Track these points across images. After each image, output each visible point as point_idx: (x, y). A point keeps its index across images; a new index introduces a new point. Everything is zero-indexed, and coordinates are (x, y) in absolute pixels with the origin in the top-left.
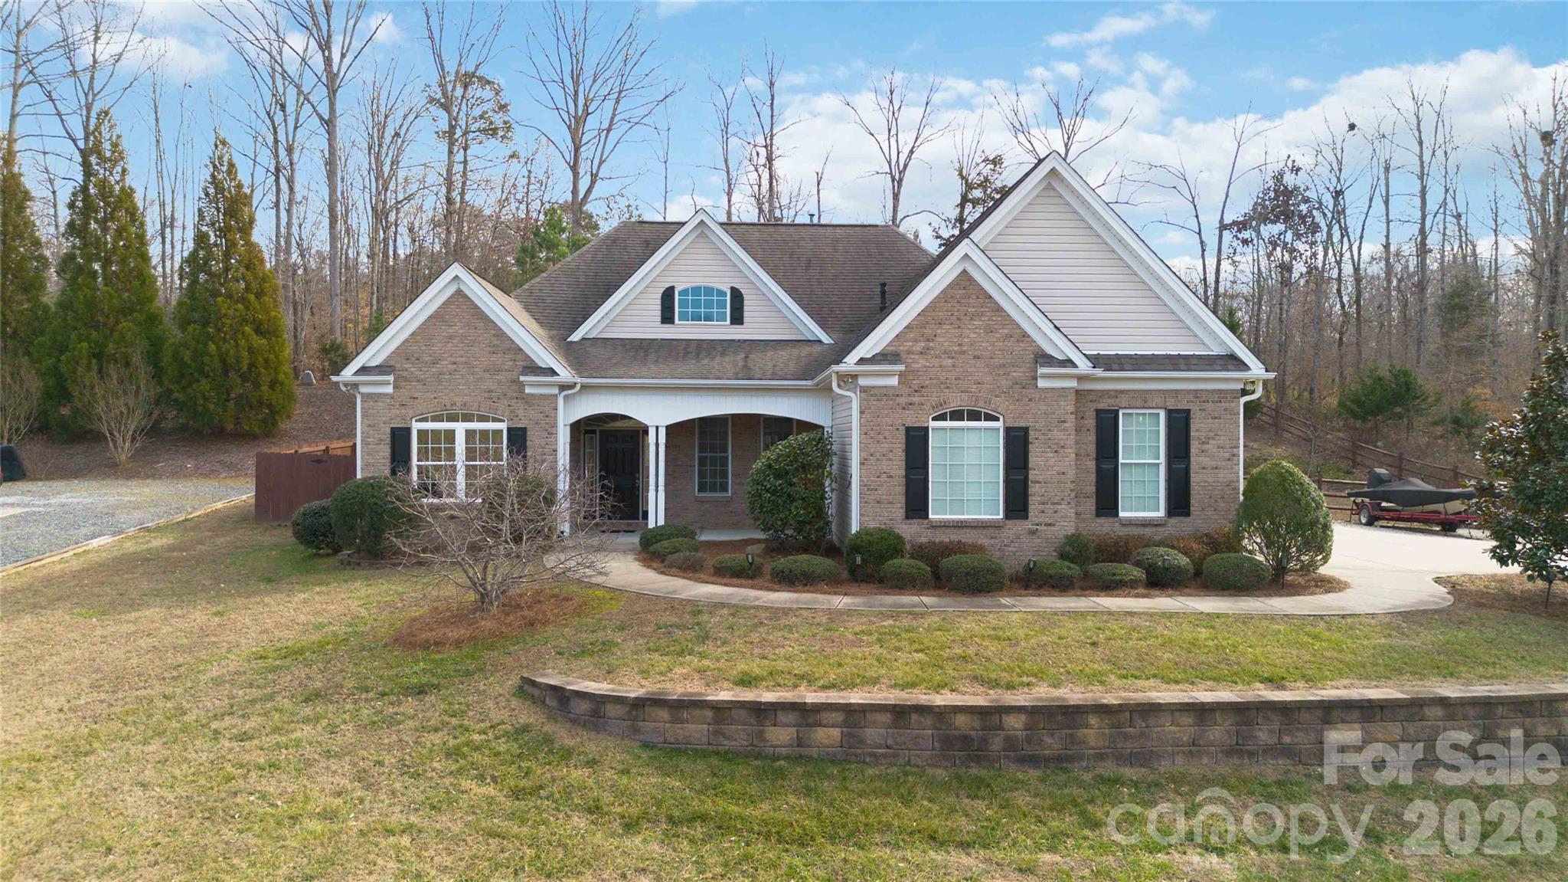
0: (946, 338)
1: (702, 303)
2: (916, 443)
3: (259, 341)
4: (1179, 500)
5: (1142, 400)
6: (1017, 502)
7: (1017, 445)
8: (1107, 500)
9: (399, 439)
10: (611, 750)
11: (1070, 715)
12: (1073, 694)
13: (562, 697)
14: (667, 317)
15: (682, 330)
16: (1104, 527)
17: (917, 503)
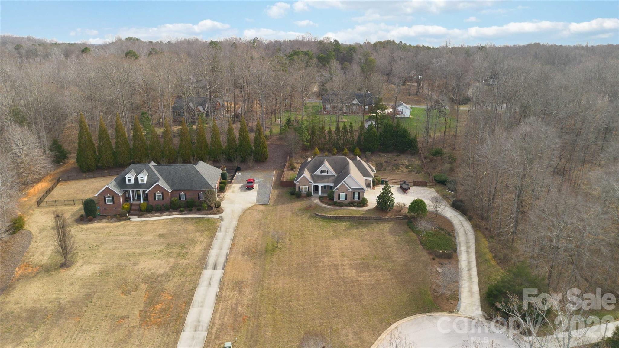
0: (341, 188)
1: (324, 172)
2: (339, 195)
3: (265, 149)
4: (359, 198)
5: (357, 191)
6: (346, 199)
7: (346, 195)
8: (354, 198)
9: (299, 187)
10: (319, 217)
11: (341, 217)
12: (342, 216)
13: (316, 214)
14: (321, 173)
15: (323, 174)
16: (353, 200)
17: (339, 199)
